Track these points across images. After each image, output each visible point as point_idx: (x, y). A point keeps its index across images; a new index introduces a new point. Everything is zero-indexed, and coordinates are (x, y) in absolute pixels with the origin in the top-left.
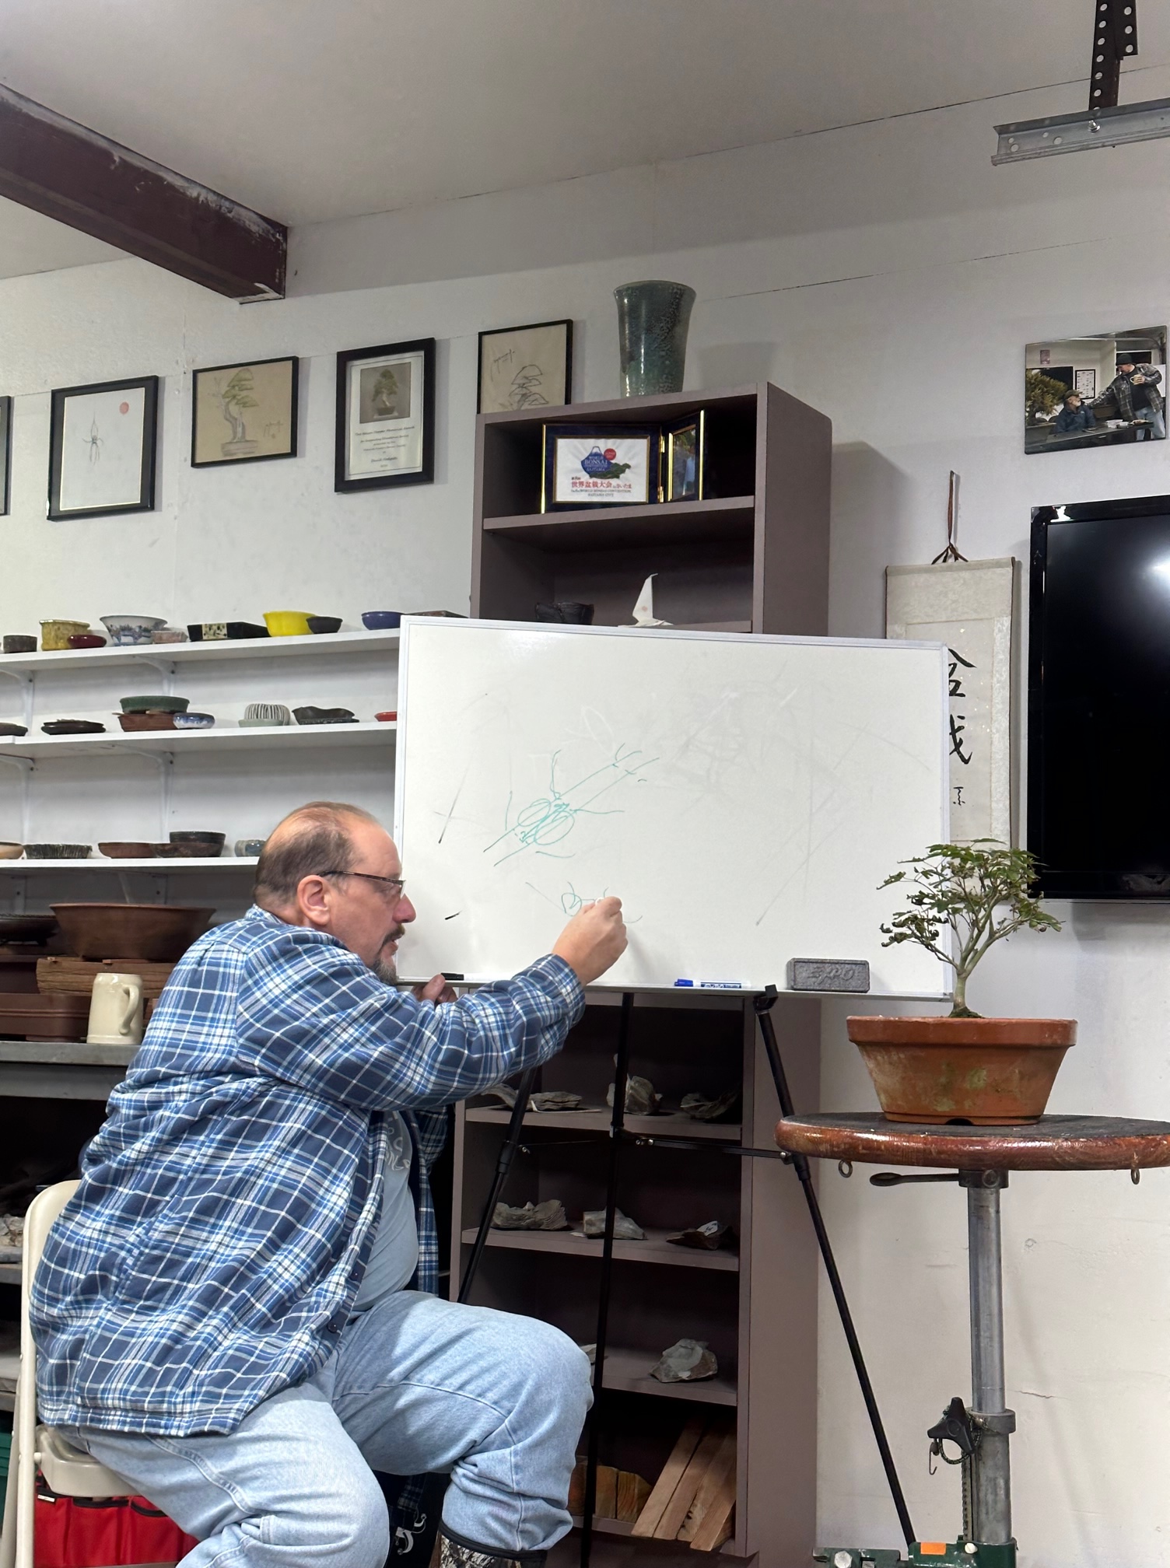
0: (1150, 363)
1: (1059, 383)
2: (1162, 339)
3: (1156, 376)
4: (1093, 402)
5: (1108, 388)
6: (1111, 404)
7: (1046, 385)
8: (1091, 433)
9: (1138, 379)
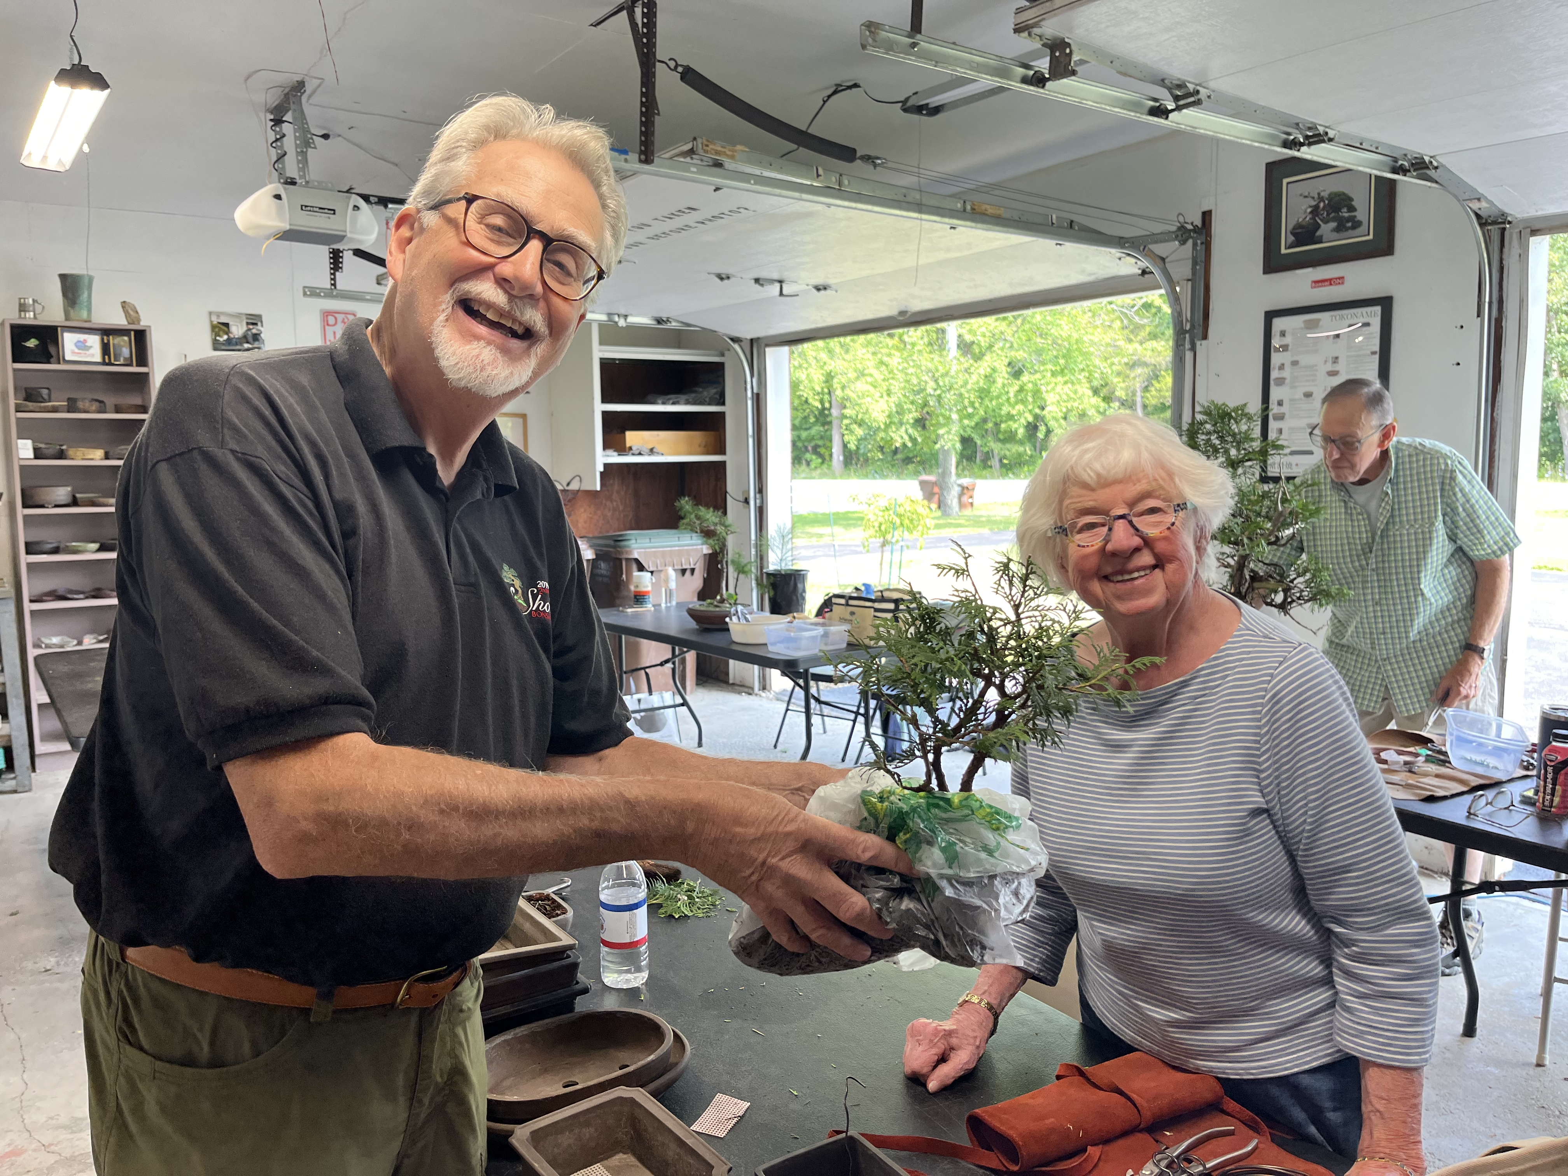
0: (258, 326)
1: (224, 328)
2: (261, 319)
3: (260, 331)
4: (238, 336)
5: (243, 333)
6: (245, 338)
7: (219, 328)
9: (254, 331)
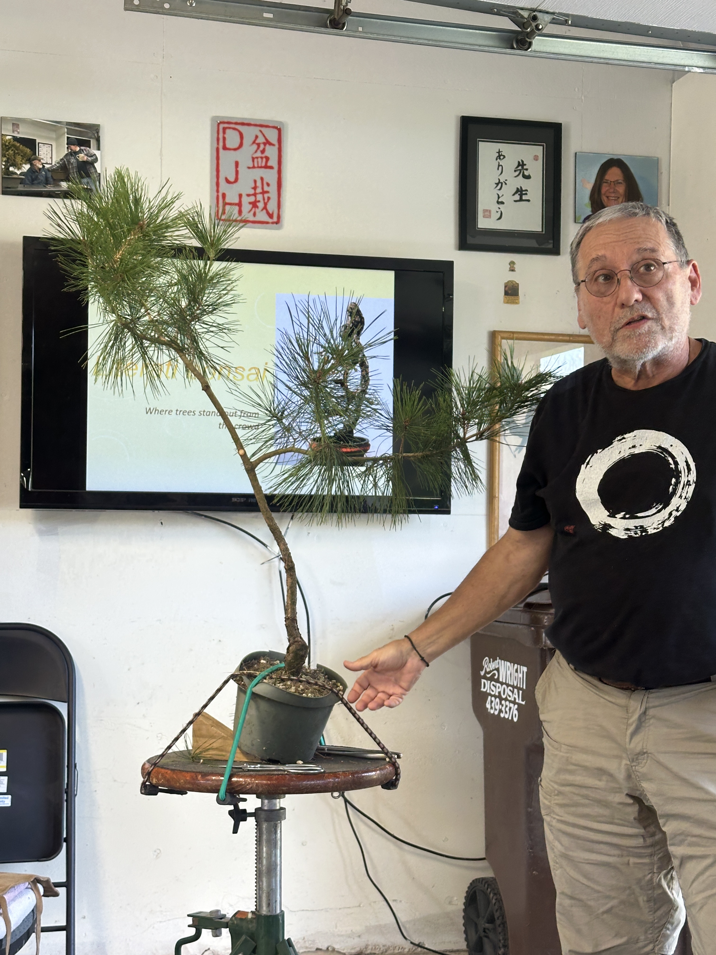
0: (90, 147)
1: (26, 149)
2: (98, 133)
3: (94, 157)
4: (51, 167)
5: (61, 160)
6: (63, 171)
7: (17, 148)
8: (50, 188)
